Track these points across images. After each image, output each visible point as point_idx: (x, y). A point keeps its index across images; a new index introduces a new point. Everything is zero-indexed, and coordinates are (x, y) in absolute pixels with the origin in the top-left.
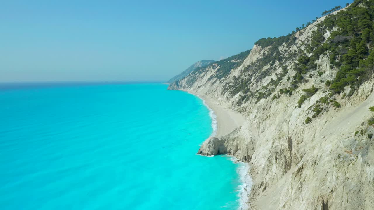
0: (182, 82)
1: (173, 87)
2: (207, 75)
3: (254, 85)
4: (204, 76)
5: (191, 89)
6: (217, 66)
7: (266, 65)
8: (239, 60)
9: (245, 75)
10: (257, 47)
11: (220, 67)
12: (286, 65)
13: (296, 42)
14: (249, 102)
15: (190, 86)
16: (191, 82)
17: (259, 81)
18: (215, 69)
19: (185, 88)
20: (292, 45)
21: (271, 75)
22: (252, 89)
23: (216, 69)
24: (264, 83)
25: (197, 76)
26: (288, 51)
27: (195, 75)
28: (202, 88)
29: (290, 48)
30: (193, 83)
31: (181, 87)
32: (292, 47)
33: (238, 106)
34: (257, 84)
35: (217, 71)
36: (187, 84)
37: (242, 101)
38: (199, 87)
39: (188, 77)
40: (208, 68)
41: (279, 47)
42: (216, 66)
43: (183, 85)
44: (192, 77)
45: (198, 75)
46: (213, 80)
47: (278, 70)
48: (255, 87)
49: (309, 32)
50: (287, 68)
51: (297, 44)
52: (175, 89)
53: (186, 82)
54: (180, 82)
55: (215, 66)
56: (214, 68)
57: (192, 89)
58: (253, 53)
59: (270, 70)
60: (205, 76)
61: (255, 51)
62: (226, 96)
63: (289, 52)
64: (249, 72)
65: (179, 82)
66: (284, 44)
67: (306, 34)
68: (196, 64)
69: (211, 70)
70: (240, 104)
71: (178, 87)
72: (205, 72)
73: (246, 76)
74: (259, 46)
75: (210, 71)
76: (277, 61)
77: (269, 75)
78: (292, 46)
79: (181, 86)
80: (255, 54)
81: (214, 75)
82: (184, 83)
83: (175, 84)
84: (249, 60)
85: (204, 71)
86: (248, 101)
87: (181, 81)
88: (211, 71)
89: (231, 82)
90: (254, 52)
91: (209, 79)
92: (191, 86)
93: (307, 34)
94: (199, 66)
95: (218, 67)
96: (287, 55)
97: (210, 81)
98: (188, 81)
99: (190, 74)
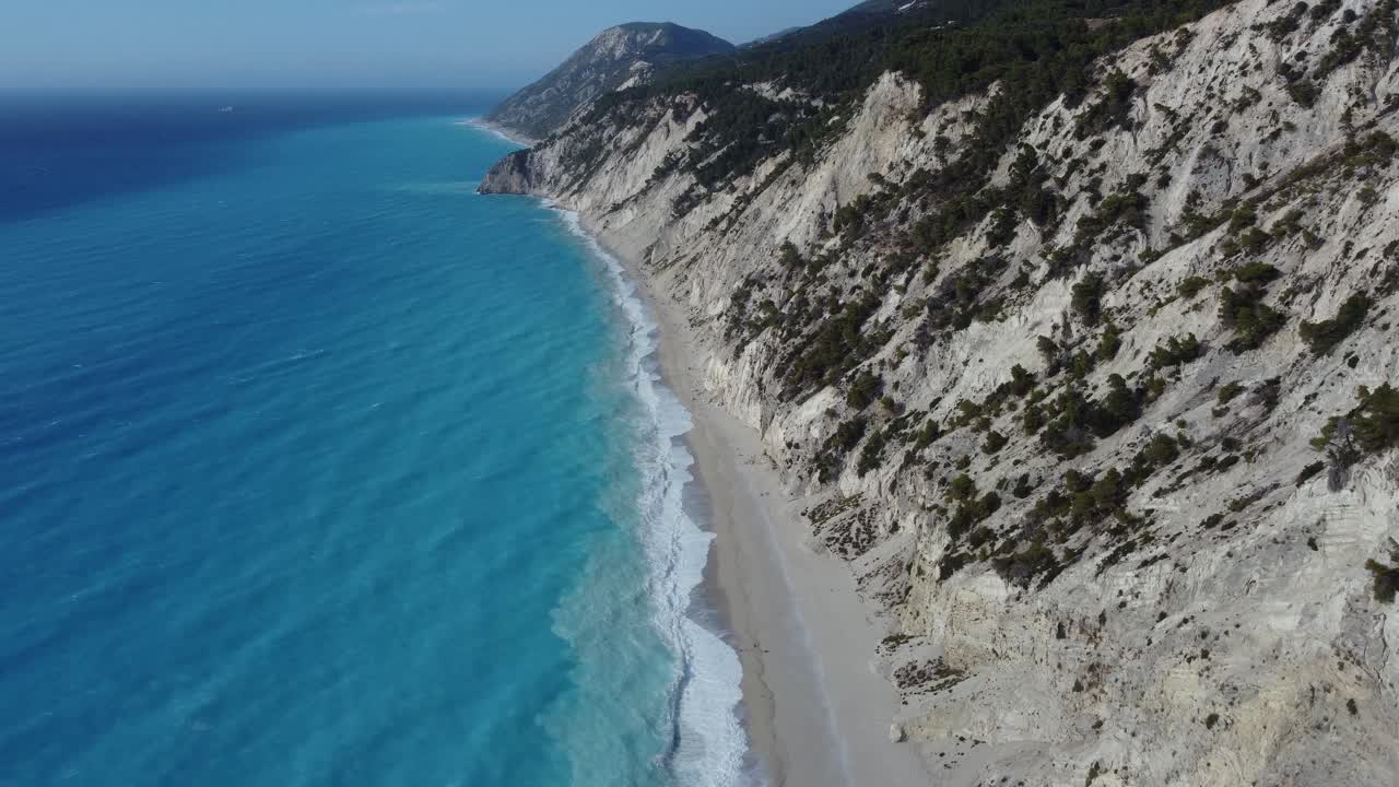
0: (541, 158)
1: (506, 182)
2: (648, 148)
3: (908, 364)
4: (635, 146)
5: (580, 198)
6: (695, 108)
7: (964, 235)
8: (794, 88)
9: (845, 263)
10: (898, 84)
11: (706, 111)
12: (1091, 268)
13: (1132, 114)
14: (882, 472)
15: (575, 187)
16: (584, 165)
17: (933, 340)
18: (685, 122)
19: (558, 189)
20: (1109, 126)
21: (1001, 321)
22: (896, 385)
23: (691, 125)
24: (966, 363)
25: (605, 135)
26: (1086, 163)
27: (598, 129)
28: (628, 215)
29: (1097, 145)
30: (590, 174)
31: (540, 183)
32: (1111, 142)
33: (822, 480)
34: (922, 359)
35: (694, 136)
36: (567, 170)
37: (843, 451)
38: (617, 208)
39: (567, 138)
40: (652, 106)
41: (1027, 119)
42: (689, 108)
43: (548, 169)
44: (583, 136)
45: (610, 131)
46: (678, 182)
47: (1041, 292)
48: (913, 374)
49: (1216, 62)
50: (1102, 301)
51: (1140, 125)
52: (515, 188)
53: (561, 160)
54: (536, 160)
55: (686, 105)
56: (681, 115)
57: (586, 201)
58: (881, 120)
59: (990, 272)
60: (641, 152)
61: (892, 108)
62: (748, 368)
63: (1092, 172)
64: (871, 254)
65: (532, 158)
66: (1056, 106)
67: (1195, 70)
68: (603, 39)
69: (667, 125)
70: (832, 470)
71: (525, 182)
72: (642, 129)
73: (853, 274)
74: (907, 85)
75: (665, 129)
76: (1029, 221)
77: (991, 319)
78: (1110, 136)
79: (540, 176)
80: (889, 121)
81: (679, 155)
82: (552, 164)
83: (513, 169)
84: (858, 157)
85: (635, 123)
86: (876, 465)
87: (539, 153)
88: (669, 131)
89: (771, 278)
90: (885, 111)
91: (661, 174)
92: (581, 184)
93: (1202, 70)
94: (612, 49)
95: (699, 110)
96: (1082, 189)
97: (662, 182)
98: (570, 155)
99: (577, 122)
